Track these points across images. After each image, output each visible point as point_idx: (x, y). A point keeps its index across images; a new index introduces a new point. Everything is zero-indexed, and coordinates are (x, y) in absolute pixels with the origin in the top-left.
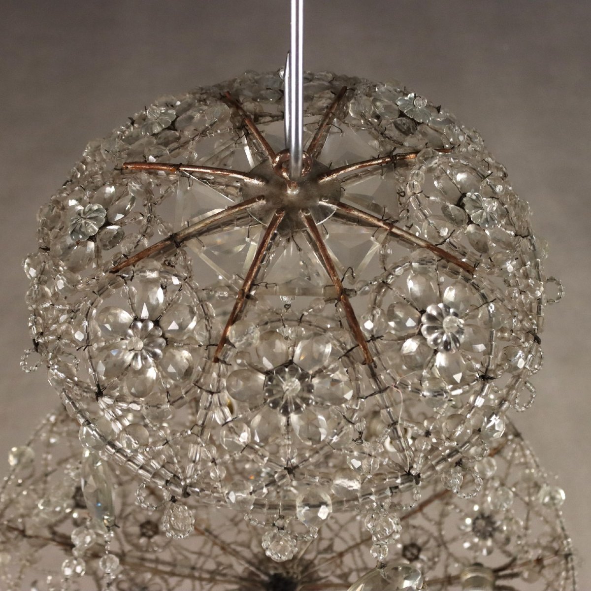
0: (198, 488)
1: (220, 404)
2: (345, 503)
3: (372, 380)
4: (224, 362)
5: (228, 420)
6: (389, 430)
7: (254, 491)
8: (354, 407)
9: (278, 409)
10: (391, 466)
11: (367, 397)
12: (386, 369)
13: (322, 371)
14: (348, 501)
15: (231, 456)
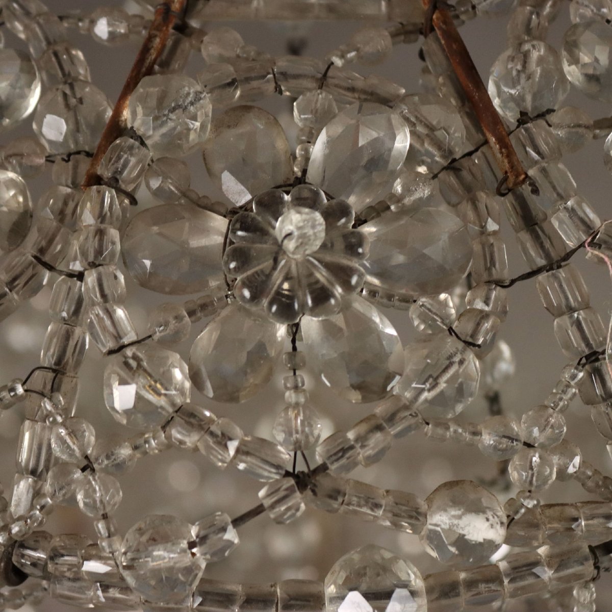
0: (44, 550)
1: (104, 296)
2: (462, 590)
3: (525, 236)
4: (114, 183)
5: (126, 341)
6: (581, 375)
7: (202, 540)
8: (479, 305)
9: (265, 302)
10: (590, 484)
11: (513, 282)
12: (563, 198)
13: (388, 208)
14: (471, 584)
15: (136, 448)
